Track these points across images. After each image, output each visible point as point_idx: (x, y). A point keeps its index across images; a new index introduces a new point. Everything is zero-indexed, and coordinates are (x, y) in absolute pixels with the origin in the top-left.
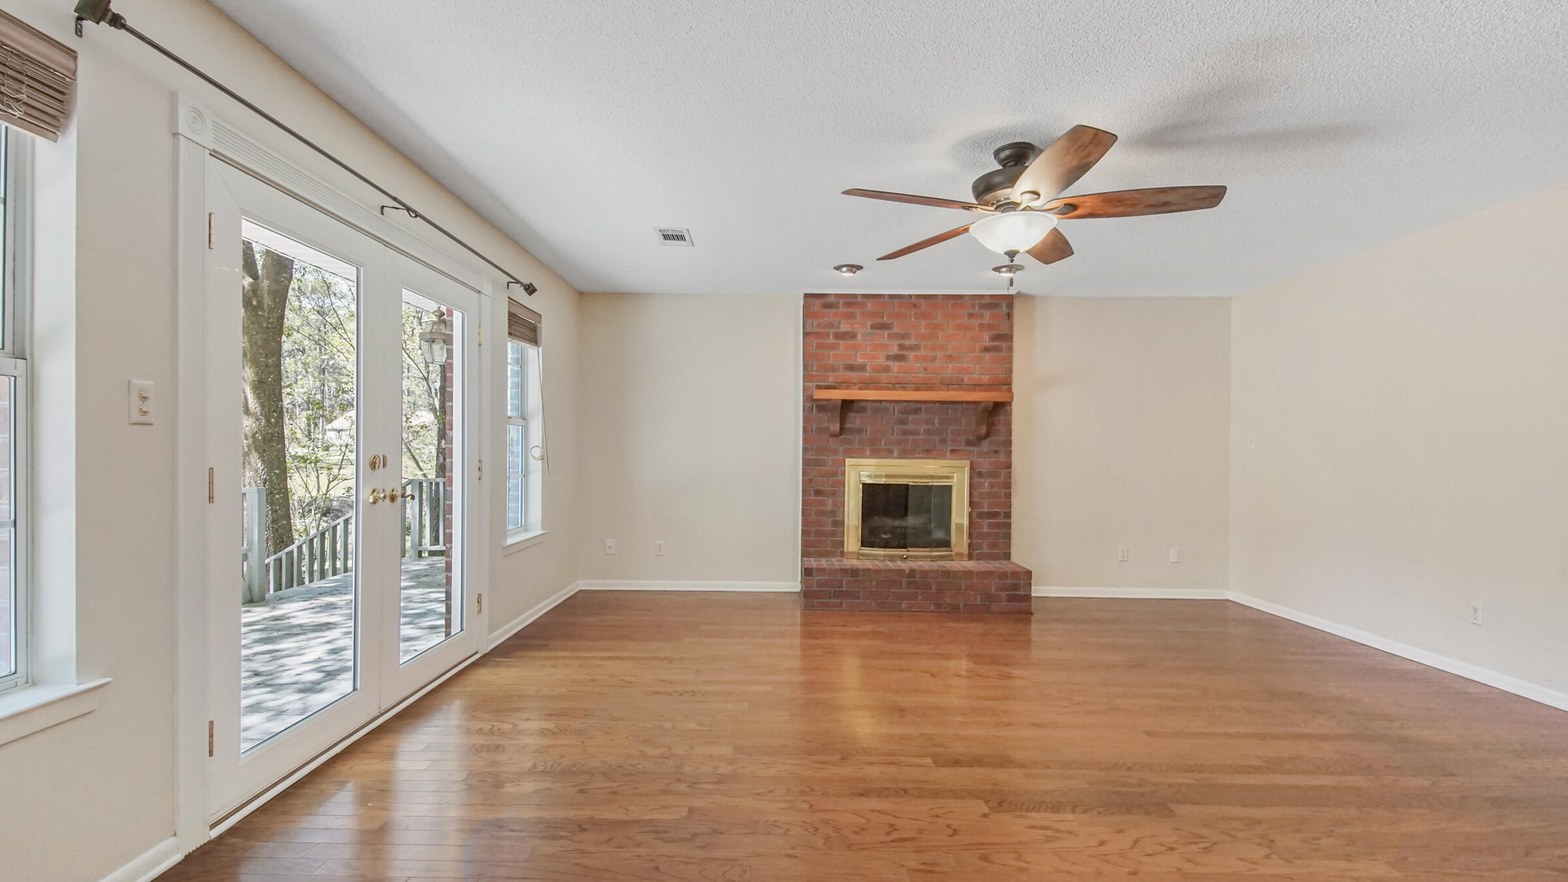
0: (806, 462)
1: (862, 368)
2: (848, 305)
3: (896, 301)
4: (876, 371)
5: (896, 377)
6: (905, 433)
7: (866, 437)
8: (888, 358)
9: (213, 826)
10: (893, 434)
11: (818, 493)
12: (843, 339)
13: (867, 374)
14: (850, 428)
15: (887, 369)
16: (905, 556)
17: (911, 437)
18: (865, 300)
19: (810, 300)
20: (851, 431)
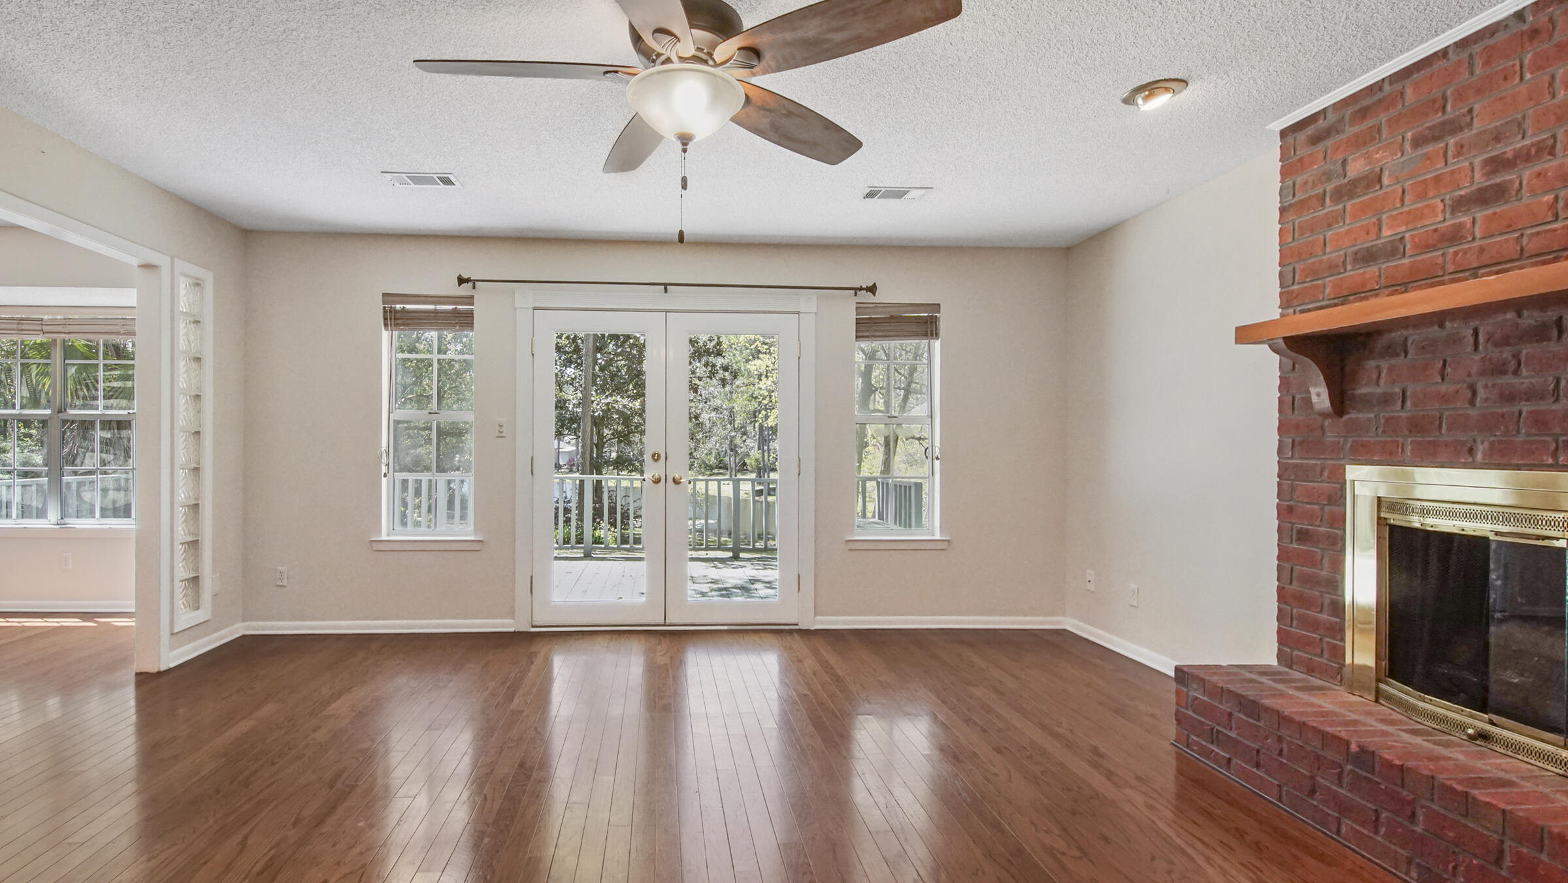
0: (1284, 471)
1: (1395, 249)
2: (1363, 113)
3: (1477, 48)
4: (1427, 247)
5: (1482, 250)
6: (1509, 397)
7: (1403, 415)
8: (1459, 205)
9: (533, 627)
10: (1472, 403)
11: (1303, 536)
12: (1351, 196)
13: (1406, 261)
14: (1365, 395)
15: (1455, 236)
16: (1470, 731)
17: (1526, 408)
18: (1397, 87)
19: (1290, 139)
20: (1367, 402)
